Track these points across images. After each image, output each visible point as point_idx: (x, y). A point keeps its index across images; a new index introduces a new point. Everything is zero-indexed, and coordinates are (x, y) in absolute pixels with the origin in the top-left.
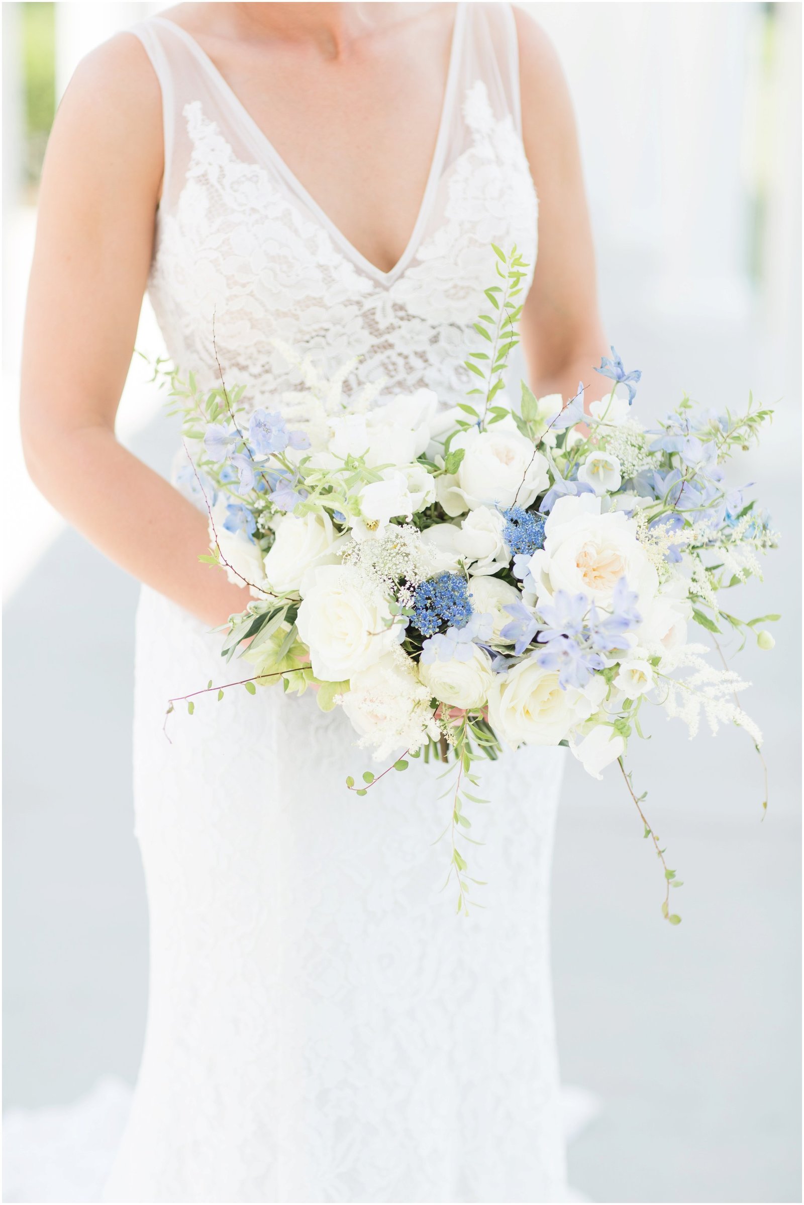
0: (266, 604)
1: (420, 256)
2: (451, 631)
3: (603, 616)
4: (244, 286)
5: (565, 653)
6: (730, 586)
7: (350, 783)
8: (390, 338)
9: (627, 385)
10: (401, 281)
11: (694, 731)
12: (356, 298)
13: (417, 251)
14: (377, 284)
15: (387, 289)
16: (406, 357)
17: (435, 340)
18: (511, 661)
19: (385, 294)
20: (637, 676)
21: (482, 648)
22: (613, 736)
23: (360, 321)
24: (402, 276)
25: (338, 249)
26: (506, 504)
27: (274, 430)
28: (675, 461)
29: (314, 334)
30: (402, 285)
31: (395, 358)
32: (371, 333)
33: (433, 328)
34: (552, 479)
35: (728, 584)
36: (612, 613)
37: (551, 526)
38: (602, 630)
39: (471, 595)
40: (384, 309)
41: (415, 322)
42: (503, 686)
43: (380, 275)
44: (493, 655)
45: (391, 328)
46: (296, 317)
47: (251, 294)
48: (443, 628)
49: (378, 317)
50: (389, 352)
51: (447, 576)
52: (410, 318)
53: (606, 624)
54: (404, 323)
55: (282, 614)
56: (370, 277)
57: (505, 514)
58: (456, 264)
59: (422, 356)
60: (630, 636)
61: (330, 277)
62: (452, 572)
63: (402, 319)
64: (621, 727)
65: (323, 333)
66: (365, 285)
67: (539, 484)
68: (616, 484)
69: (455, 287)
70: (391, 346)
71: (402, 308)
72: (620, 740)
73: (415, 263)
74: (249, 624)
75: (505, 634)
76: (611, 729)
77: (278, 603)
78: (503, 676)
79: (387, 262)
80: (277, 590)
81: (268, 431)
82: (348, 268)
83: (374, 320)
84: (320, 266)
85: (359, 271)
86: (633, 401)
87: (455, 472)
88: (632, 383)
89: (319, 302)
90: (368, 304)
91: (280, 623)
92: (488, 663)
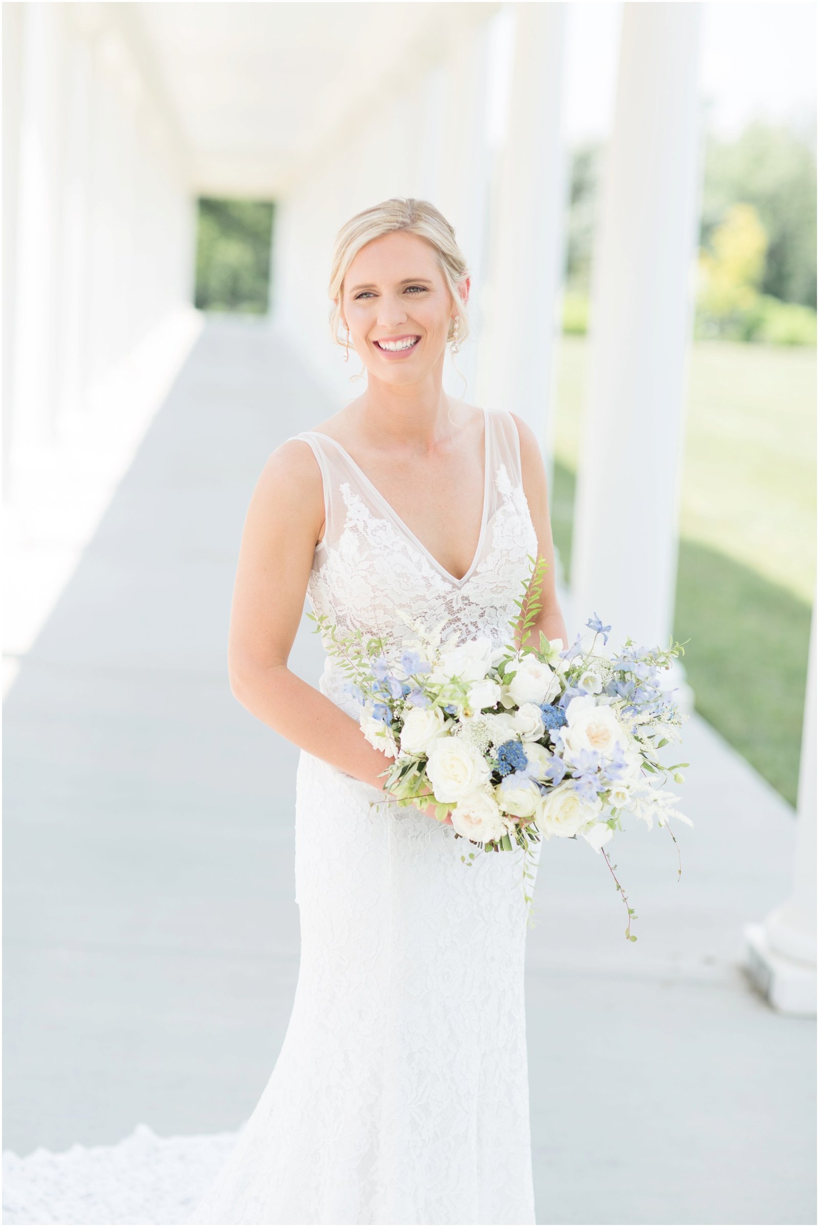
0: (409, 760)
1: (478, 570)
2: (518, 772)
3: (608, 763)
4: (382, 591)
5: (590, 783)
6: (658, 748)
7: (463, 859)
8: (459, 616)
9: (604, 634)
10: (467, 584)
11: (651, 826)
12: (442, 594)
13: (477, 567)
14: (454, 586)
15: (459, 589)
16: (467, 626)
17: (482, 615)
18: (549, 789)
19: (458, 591)
20: (620, 796)
21: (534, 781)
22: (608, 829)
23: (444, 607)
24: (468, 581)
25: (432, 567)
26: (540, 703)
27: (414, 662)
28: (627, 676)
29: (419, 616)
30: (468, 586)
31: (461, 626)
32: (449, 613)
33: (482, 609)
34: (563, 688)
35: (657, 747)
36: (612, 761)
37: (569, 714)
38: (608, 770)
39: (526, 753)
40: (457, 600)
41: (473, 607)
42: (544, 804)
43: (456, 581)
44: (540, 786)
45: (460, 610)
46: (410, 607)
47: (386, 596)
48: (513, 770)
49: (454, 604)
50: (457, 624)
51: (512, 742)
52: (470, 604)
53: (610, 766)
54: (467, 607)
55: (416, 766)
56: (450, 582)
57: (541, 707)
58: (498, 574)
59: (475, 624)
60: (621, 772)
61: (430, 583)
62: (515, 740)
63: (466, 605)
64: (611, 823)
65: (424, 615)
66: (448, 587)
67: (557, 691)
68: (599, 691)
69: (497, 586)
70: (459, 619)
71: (467, 599)
72: (611, 831)
73: (475, 573)
74: (400, 771)
75: (547, 774)
76: (606, 825)
77: (414, 759)
78: (545, 797)
79: (459, 575)
80: (412, 752)
81: (411, 662)
82: (438, 577)
83: (451, 606)
84: (424, 578)
85: (444, 579)
86: (606, 643)
87: (509, 684)
88: (606, 633)
89: (423, 598)
90: (449, 598)
91: (414, 771)
92: (537, 790)
